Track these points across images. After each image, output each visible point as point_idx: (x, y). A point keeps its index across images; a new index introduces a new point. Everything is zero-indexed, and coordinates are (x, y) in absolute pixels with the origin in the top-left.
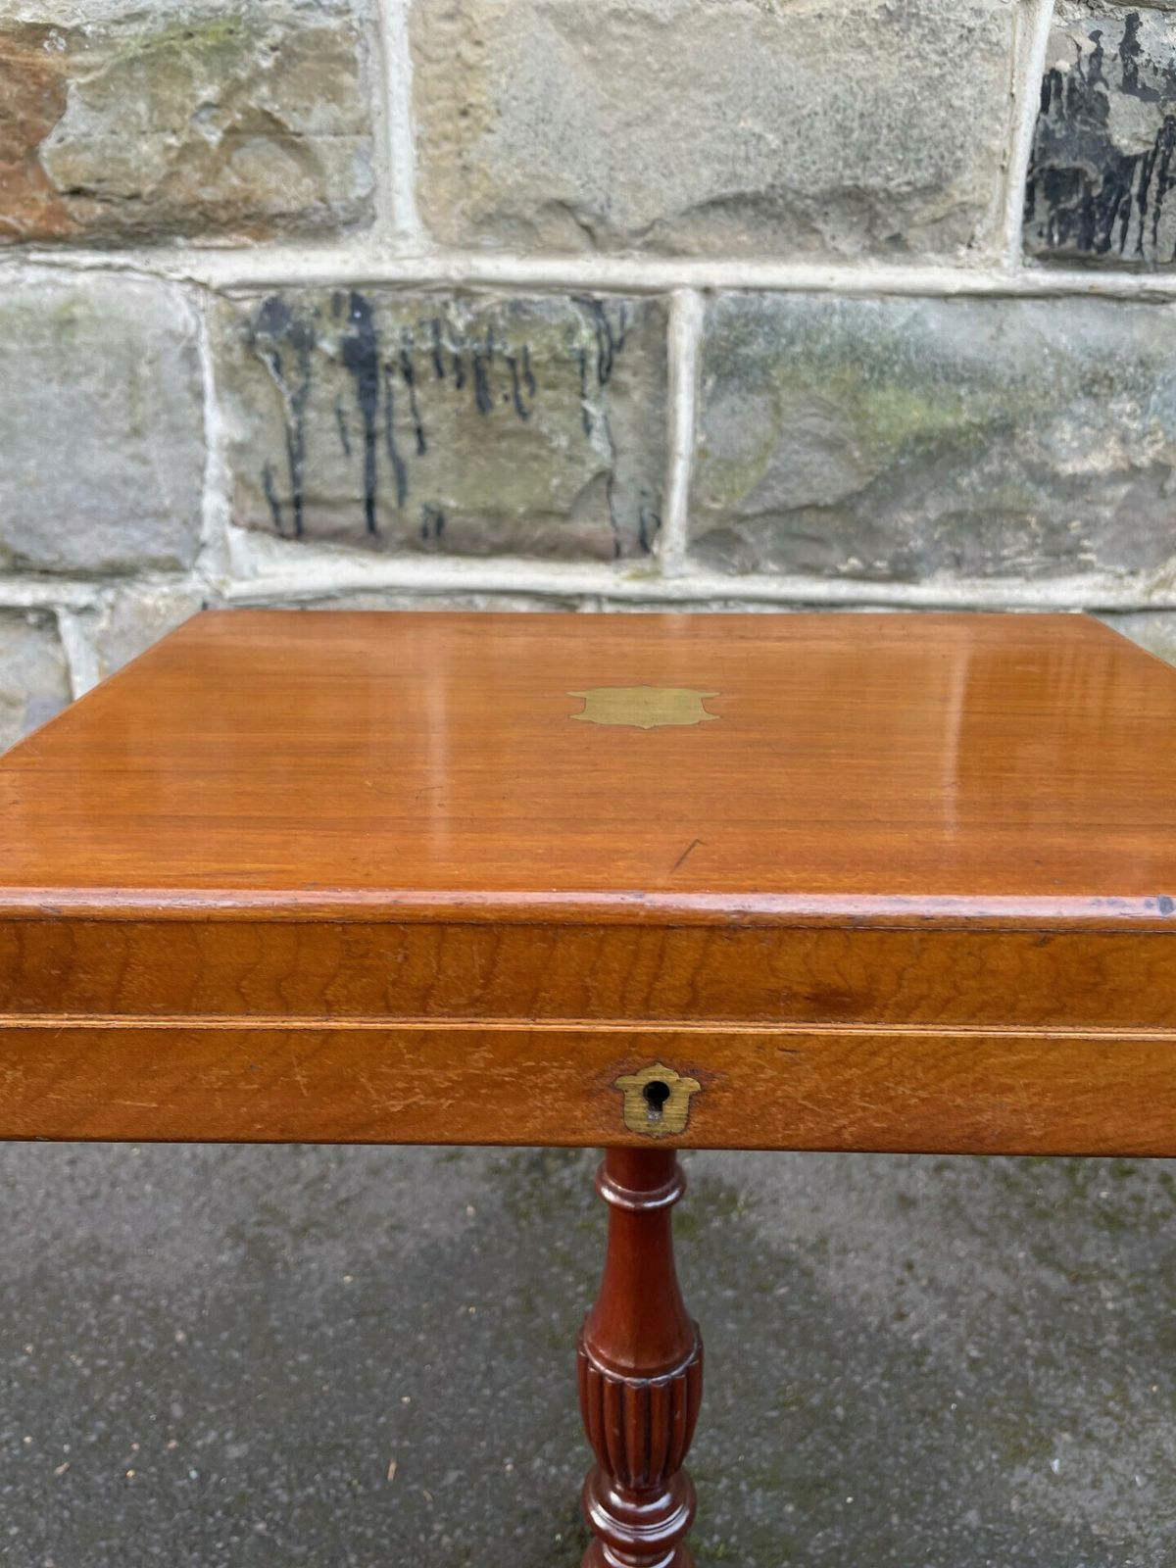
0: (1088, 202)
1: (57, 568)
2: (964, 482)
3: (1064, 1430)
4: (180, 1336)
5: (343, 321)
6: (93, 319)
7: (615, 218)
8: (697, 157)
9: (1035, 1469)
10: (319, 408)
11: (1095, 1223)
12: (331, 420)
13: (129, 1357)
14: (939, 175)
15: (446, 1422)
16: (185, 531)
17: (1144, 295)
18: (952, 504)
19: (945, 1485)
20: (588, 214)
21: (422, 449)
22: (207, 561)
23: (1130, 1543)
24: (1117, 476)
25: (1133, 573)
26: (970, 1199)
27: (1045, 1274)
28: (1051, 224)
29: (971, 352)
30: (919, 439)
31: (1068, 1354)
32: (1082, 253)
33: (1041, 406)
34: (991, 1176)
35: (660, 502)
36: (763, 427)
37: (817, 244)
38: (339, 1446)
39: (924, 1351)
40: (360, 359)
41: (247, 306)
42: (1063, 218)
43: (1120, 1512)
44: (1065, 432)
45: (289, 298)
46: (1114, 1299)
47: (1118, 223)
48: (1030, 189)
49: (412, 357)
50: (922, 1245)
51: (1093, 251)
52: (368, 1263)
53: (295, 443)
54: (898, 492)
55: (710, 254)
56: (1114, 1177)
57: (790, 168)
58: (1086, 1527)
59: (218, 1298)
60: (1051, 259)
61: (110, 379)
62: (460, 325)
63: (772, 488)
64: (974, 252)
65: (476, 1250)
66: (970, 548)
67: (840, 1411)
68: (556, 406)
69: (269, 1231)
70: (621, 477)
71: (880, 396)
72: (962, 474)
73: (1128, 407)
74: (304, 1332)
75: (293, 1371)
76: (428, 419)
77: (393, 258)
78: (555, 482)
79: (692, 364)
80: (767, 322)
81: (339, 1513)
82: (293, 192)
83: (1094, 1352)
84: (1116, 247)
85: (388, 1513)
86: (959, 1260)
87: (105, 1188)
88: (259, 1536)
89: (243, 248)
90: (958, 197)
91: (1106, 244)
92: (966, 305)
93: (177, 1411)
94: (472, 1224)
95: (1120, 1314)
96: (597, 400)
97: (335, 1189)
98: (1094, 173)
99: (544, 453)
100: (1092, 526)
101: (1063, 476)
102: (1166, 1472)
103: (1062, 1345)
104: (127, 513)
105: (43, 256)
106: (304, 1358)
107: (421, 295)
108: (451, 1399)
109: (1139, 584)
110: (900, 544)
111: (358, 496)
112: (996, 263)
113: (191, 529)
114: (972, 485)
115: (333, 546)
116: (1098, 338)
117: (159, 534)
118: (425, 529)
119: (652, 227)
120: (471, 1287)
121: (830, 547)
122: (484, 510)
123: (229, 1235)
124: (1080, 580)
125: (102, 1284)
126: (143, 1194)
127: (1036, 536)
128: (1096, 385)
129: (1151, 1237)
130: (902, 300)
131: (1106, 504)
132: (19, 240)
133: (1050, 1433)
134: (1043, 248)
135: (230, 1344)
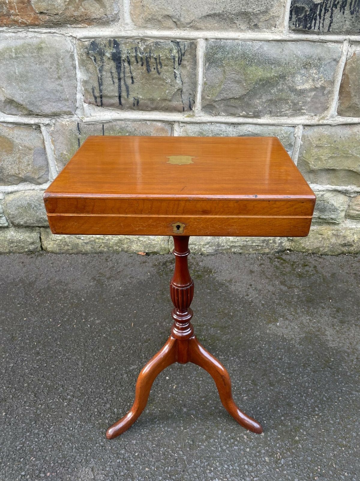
0: (306, 16)
1: (40, 114)
2: (273, 91)
3: (281, 317)
4: (83, 300)
5: (112, 48)
6: (47, 47)
7: (182, 19)
8: (204, 3)
9: (273, 325)
10: (106, 71)
11: (296, 276)
12: (109, 74)
13: (72, 304)
14: (267, 8)
15: (144, 316)
16: (72, 104)
17: (320, 41)
18: (269, 98)
19: (253, 327)
20: (175, 18)
21: (133, 82)
22: (78, 112)
23: (292, 339)
24: (311, 90)
25: (315, 115)
26: (267, 271)
27: (282, 287)
28: (296, 21)
29: (275, 56)
30: (260, 80)
31: (284, 303)
32: (304, 29)
33: (292, 71)
34: (273, 266)
35: (195, 96)
36: (221, 77)
37: (235, 27)
38: (121, 320)
39: (252, 302)
40: (116, 58)
41: (86, 43)
42: (299, 20)
43: (291, 333)
44: (298, 78)
45: (97, 41)
46: (297, 292)
47: (314, 21)
48: (291, 12)
49: (130, 57)
50: (254, 281)
51: (307, 29)
52: (125, 285)
53: (100, 81)
54: (255, 94)
55: (207, 29)
56: (303, 267)
57: (228, 6)
58: (283, 336)
59: (91, 292)
60: (296, 31)
61: (52, 64)
62: (142, 48)
63: (223, 93)
64: (276, 29)
65: (150, 282)
66: (274, 109)
67: (231, 314)
68: (167, 71)
69: (101, 278)
70: (184, 90)
71: (251, 68)
72: (272, 89)
73: (315, 71)
74: (111, 299)
75: (109, 306)
76: (134, 74)
77: (124, 30)
78: (167, 91)
79: (202, 59)
80: (222, 48)
81: (121, 333)
82: (98, 13)
83: (291, 302)
84: (313, 28)
85: (132, 332)
86: (263, 284)
87: (61, 269)
88: (105, 337)
89: (86, 27)
90: (272, 14)
91: (310, 27)
92: (274, 43)
93: (84, 314)
94: (149, 277)
95: (298, 295)
96: (178, 69)
97: (116, 269)
98: (307, 8)
99: (164, 84)
100: (305, 103)
101: (298, 89)
102: (303, 326)
103: (284, 301)
104: (57, 99)
105: (33, 30)
106: (112, 304)
107: (132, 40)
108: (145, 312)
109: (317, 118)
110: (255, 108)
111: (117, 95)
112: (282, 32)
113: (74, 104)
114: (274, 92)
115: (110, 108)
116: (308, 52)
117: (66, 105)
118: (134, 104)
119: (192, 22)
120: (149, 289)
121: (238, 109)
122: (149, 99)
123: (92, 279)
124: (302, 117)
125: (63, 289)
126: (70, 270)
127: (291, 106)
128: (307, 65)
129: (309, 279)
130: (257, 42)
131: (309, 97)
132: (26, 26)
133: (278, 318)
134: (294, 28)
135: (94, 301)
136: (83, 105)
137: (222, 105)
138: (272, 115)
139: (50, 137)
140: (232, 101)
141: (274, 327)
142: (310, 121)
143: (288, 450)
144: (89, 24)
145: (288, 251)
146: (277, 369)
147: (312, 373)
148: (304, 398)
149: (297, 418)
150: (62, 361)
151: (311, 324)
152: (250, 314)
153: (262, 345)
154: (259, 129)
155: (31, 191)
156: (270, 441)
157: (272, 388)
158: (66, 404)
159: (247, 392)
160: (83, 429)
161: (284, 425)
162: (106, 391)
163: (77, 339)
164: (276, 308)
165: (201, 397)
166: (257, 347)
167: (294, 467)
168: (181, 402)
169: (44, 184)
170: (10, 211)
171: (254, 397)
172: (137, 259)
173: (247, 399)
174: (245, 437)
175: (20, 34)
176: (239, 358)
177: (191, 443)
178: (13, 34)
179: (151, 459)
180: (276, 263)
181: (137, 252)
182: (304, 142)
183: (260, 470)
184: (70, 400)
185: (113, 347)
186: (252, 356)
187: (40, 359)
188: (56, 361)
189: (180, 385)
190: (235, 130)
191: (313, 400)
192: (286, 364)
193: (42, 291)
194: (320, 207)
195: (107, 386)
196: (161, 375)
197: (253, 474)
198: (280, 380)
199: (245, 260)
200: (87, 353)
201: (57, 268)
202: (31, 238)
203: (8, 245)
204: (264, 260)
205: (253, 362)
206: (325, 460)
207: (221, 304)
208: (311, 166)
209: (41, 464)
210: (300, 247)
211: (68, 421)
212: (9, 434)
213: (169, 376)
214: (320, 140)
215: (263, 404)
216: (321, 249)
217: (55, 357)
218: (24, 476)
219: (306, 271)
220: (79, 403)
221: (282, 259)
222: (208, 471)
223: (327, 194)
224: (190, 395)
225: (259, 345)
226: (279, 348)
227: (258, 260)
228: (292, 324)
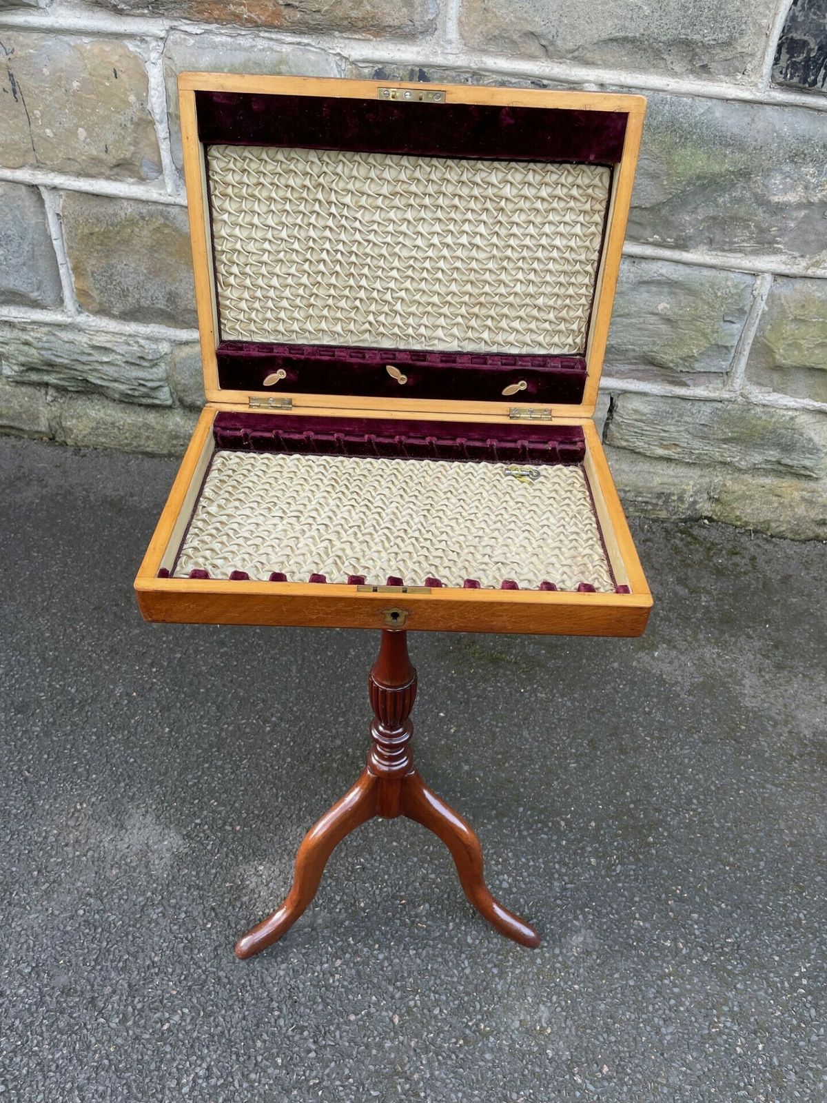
0: (808, 59)
2: (721, 200)
3: (664, 643)
7: (559, 43)
8: (606, 15)
9: (647, 654)
11: (711, 572)
14: (731, 37)
18: (711, 212)
19: (608, 653)
20: (545, 39)
24: (800, 206)
25: (802, 256)
26: (656, 555)
27: (679, 589)
28: (787, 68)
29: (736, 130)
30: (699, 178)
31: (677, 618)
32: (801, 85)
33: (767, 164)
34: (669, 546)
37: (663, 65)
41: (366, 71)
42: (794, 66)
43: (677, 673)
44: (777, 180)
45: (388, 69)
46: (706, 602)
47: (822, 71)
48: (780, 47)
51: (807, 85)
54: (684, 203)
55: (606, 65)
56: (728, 554)
57: (653, 26)
58: (661, 675)
60: (786, 86)
64: (746, 77)
66: (718, 236)
71: (683, 152)
72: (720, 196)
73: (811, 171)
77: (443, 53)
82: (397, 15)
83: (689, 619)
84: (819, 84)
89: (369, 40)
90: (739, 49)
91: (815, 82)
92: (737, 105)
95: (707, 608)
98: (813, 45)
100: (783, 231)
101: (772, 202)
102: (702, 664)
103: (676, 614)
105: (266, 35)
107: (454, 74)
109: (804, 263)
110: (681, 231)
112: (756, 85)
114: (724, 202)
116: (804, 130)
119: (578, 49)
121: (645, 228)
124: (773, 258)
127: (753, 233)
128: (796, 157)
129: (734, 580)
130: (703, 99)
131: (792, 220)
132: (256, 25)
133: (658, 643)
134: (782, 80)
138: (714, 246)
140: (636, 212)
141: (647, 658)
142: (789, 267)
143: (634, 854)
144: (377, 35)
145: (706, 521)
146: (637, 729)
147: (700, 744)
148: (676, 781)
149: (658, 810)
151: (719, 662)
153: (619, 685)
154: (683, 273)
156: (603, 835)
157: (622, 757)
158: (268, 729)
159: (578, 757)
160: (295, 771)
161: (632, 817)
162: (336, 720)
165: (497, 753)
166: (609, 687)
167: (636, 880)
168: (461, 755)
170: (179, 378)
171: (587, 766)
173: (575, 768)
174: (563, 823)
175: (241, 41)
176: (573, 700)
177: (471, 818)
178: (229, 39)
179: (403, 831)
180: (678, 542)
182: (771, 308)
183: (579, 875)
184: (275, 725)
186: (597, 701)
187: (226, 652)
188: (253, 660)
189: (462, 729)
190: (633, 269)
191: (691, 787)
192: (656, 723)
194: (784, 440)
195: (338, 711)
196: (432, 708)
197: (566, 878)
198: (640, 747)
203: (169, 441)
204: (653, 532)
205: (598, 710)
206: (692, 879)
208: (777, 357)
209: (227, 812)
210: (732, 516)
212: (175, 761)
213: (444, 711)
214: (803, 306)
215: (602, 779)
216: (773, 525)
217: (252, 653)
218: (200, 825)
219: (734, 564)
220: (289, 731)
221: (691, 535)
222: (493, 862)
223: (803, 417)
224: (478, 747)
225: (612, 684)
226: (649, 695)
227: (642, 530)
228: (683, 658)
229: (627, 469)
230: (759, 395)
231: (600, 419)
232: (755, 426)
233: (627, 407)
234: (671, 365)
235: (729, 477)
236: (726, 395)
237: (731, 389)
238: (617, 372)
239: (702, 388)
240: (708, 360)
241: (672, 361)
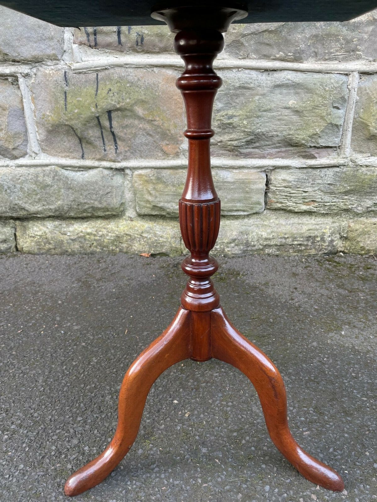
1: (17, 59)
2: (318, 25)
3: (345, 325)
4: (60, 302)
9: (336, 333)
11: (358, 279)
13: (43, 307)
15: (144, 321)
16: (59, 45)
18: (314, 32)
19: (306, 337)
22: (66, 57)
23: (368, 351)
25: (375, 60)
26: (317, 274)
27: (340, 291)
31: (347, 308)
34: (323, 269)
38: (110, 326)
39: (300, 307)
43: (365, 344)
46: (363, 296)
50: (299, 284)
52: (121, 287)
56: (364, 269)
58: (354, 347)
59: (72, 294)
65: (155, 284)
66: (320, 49)
67: (271, 320)
69: (89, 280)
74: (100, 301)
75: (95, 310)
81: (109, 341)
83: (356, 308)
85: (124, 341)
86: (312, 287)
87: (37, 270)
88: (83, 346)
94: (154, 279)
95: (365, 300)
97: (110, 271)
100: (361, 41)
103: (346, 306)
104: (39, 38)
106: (99, 307)
108: (146, 316)
110: (296, 46)
111: (115, 30)
113: (61, 44)
114: (321, 26)
115: (107, 51)
117: (50, 46)
118: (137, 41)
120: (153, 292)
121: (273, 48)
122: (157, 34)
123: (76, 280)
124: (357, 62)
125: (35, 291)
126: (49, 271)
127: (342, 44)
131: (365, 33)
133: (341, 325)
135: (76, 304)
136: (72, 48)
137: (252, 42)
138: (318, 57)
139: (30, 93)
140: (266, 35)
141: (337, 337)
142: (368, 66)
145: (341, 254)
146: (352, 392)
150: (14, 376)
152: (299, 321)
153: (323, 359)
154: (301, 77)
155: (4, 168)
157: (349, 419)
158: (6, 437)
159: (309, 423)
160: (26, 478)
162: (74, 420)
163: (43, 348)
164: (337, 314)
165: (232, 431)
166: (315, 361)
168: (197, 437)
169: (21, 159)
171: (321, 433)
172: (139, 261)
173: (309, 436)
174: (314, 497)
176: (289, 375)
180: (328, 266)
181: (139, 254)
182: (361, 97)
184: (14, 432)
185: (94, 359)
186: (309, 373)
189: (196, 412)
190: (269, 78)
192: (366, 385)
193: (6, 292)
195: (78, 412)
196: (166, 397)
198: (361, 408)
199: (284, 262)
200: (53, 366)
201: (31, 269)
202: (3, 234)
204: (310, 263)
205: (311, 380)
207: (255, 309)
208: (371, 128)
210: (358, 248)
211: (4, 463)
213: (178, 399)
215: (338, 443)
217: (5, 371)
219: (371, 274)
220: (27, 436)
221: (335, 262)
224: (213, 428)
225: (317, 358)
226: (350, 363)
227: (302, 262)
228: (365, 333)
229: (284, 223)
230: (362, 159)
231: (261, 189)
232: (364, 179)
233: (278, 178)
234: (303, 142)
235: (351, 221)
236: (341, 161)
237: (344, 156)
238: (268, 154)
239: (325, 158)
240: (326, 137)
241: (303, 139)
